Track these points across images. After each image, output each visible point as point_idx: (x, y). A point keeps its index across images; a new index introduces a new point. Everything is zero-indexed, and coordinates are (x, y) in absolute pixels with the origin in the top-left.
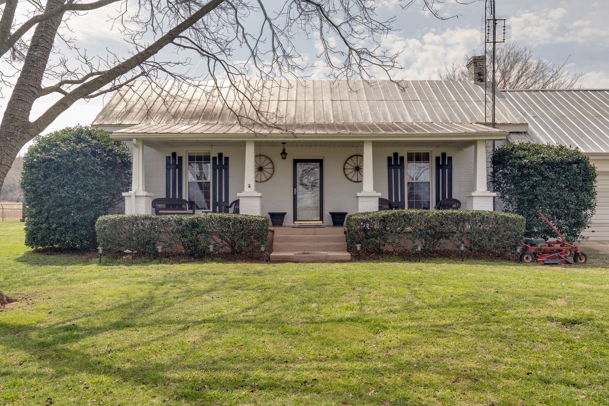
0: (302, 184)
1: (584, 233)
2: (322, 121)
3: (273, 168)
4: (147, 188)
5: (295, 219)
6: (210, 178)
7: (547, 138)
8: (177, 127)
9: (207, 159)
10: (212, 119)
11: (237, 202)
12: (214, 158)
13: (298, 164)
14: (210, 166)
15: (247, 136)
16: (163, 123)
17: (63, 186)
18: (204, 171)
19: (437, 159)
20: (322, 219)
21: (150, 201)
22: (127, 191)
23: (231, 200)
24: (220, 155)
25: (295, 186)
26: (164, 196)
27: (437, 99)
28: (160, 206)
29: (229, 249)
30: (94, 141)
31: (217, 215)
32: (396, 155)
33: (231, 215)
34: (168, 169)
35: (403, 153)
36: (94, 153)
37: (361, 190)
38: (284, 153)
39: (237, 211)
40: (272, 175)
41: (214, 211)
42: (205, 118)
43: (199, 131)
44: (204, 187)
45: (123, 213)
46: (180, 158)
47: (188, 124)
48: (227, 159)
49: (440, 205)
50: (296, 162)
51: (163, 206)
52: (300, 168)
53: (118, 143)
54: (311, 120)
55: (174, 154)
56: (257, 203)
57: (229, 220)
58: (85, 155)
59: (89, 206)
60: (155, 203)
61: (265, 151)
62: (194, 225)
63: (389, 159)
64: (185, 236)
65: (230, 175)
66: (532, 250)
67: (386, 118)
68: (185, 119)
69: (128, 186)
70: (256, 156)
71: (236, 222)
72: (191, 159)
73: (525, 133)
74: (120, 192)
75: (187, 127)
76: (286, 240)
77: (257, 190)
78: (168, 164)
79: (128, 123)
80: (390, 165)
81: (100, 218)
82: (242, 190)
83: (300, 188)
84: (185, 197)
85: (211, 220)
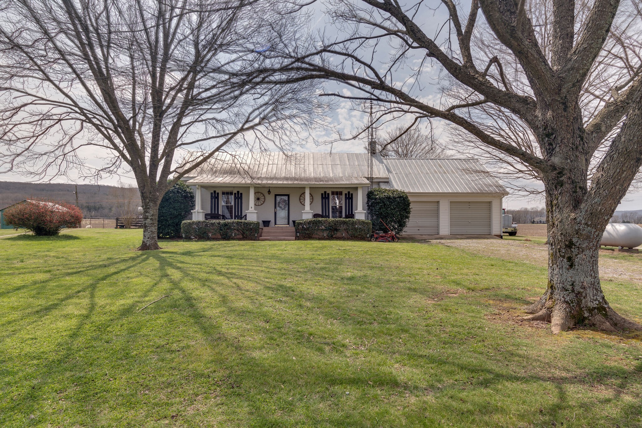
0: (279, 206)
1: (405, 229)
2: (288, 176)
3: (265, 199)
4: (202, 209)
5: (275, 224)
6: (233, 204)
7: (398, 185)
8: (217, 178)
9: (231, 193)
10: (234, 174)
11: (246, 215)
12: (235, 194)
13: (277, 197)
14: (233, 196)
15: (251, 184)
16: (209, 176)
17: (164, 207)
18: (230, 200)
19: (346, 194)
20: (289, 224)
21: (204, 214)
22: (192, 209)
23: (243, 215)
24: (238, 192)
25: (275, 207)
26: (210, 212)
27: (348, 164)
28: (208, 217)
29: (242, 237)
30: (178, 186)
31: (236, 220)
32: (325, 192)
33: (243, 221)
34: (212, 199)
35: (329, 191)
36: (178, 192)
37: (304, 209)
38: (269, 192)
39: (246, 219)
40: (264, 202)
41: (235, 219)
42: (230, 173)
43: (227, 182)
44: (229, 208)
45: (192, 219)
46: (218, 194)
47: (222, 177)
48: (241, 194)
49: (347, 217)
50: (276, 195)
51: (209, 217)
52: (278, 199)
53: (188, 187)
54: (283, 175)
55: (215, 192)
56: (255, 215)
57: (241, 223)
58: (174, 193)
59: (176, 217)
60: (206, 215)
61: (260, 190)
62: (226, 225)
63: (322, 194)
64: (222, 230)
65: (243, 202)
66: (376, 236)
67: (320, 175)
68: (221, 174)
69: (193, 207)
70: (255, 193)
71: (245, 223)
72: (223, 193)
73: (388, 182)
74: (190, 211)
75: (222, 179)
76: (269, 232)
77: (255, 209)
78: (212, 196)
79: (191, 176)
80: (322, 198)
81: (183, 222)
82: (248, 209)
83: (278, 208)
84: (220, 213)
85: (233, 223)
